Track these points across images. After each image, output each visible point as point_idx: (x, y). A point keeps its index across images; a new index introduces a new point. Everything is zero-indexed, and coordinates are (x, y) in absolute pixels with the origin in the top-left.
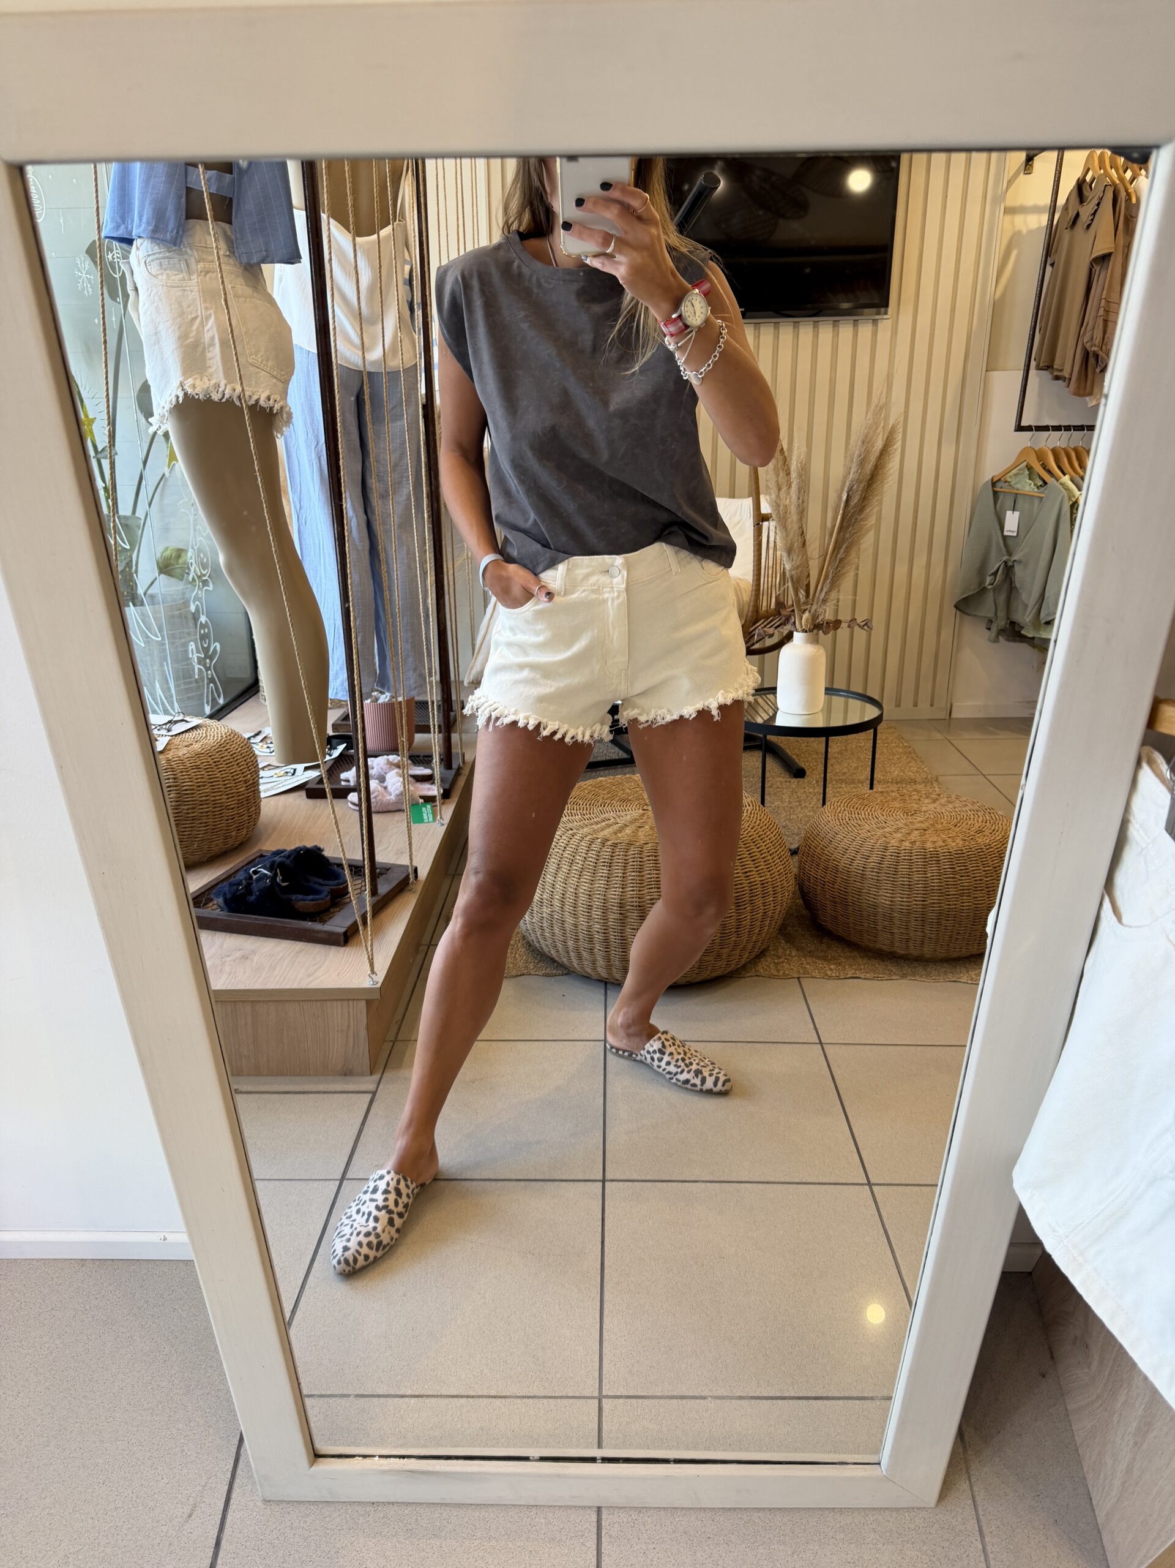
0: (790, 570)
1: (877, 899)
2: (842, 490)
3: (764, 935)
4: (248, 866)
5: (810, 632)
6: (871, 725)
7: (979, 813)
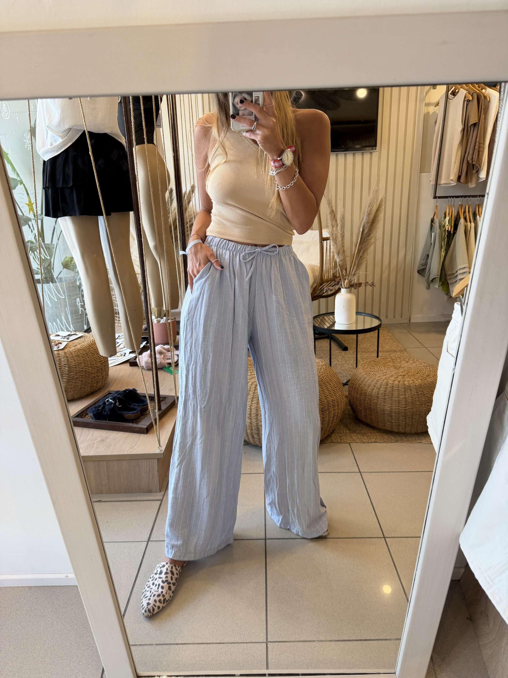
0: (339, 262)
1: (384, 407)
2: (360, 226)
3: (334, 423)
4: (104, 398)
5: (348, 288)
6: (377, 328)
7: (427, 367)
